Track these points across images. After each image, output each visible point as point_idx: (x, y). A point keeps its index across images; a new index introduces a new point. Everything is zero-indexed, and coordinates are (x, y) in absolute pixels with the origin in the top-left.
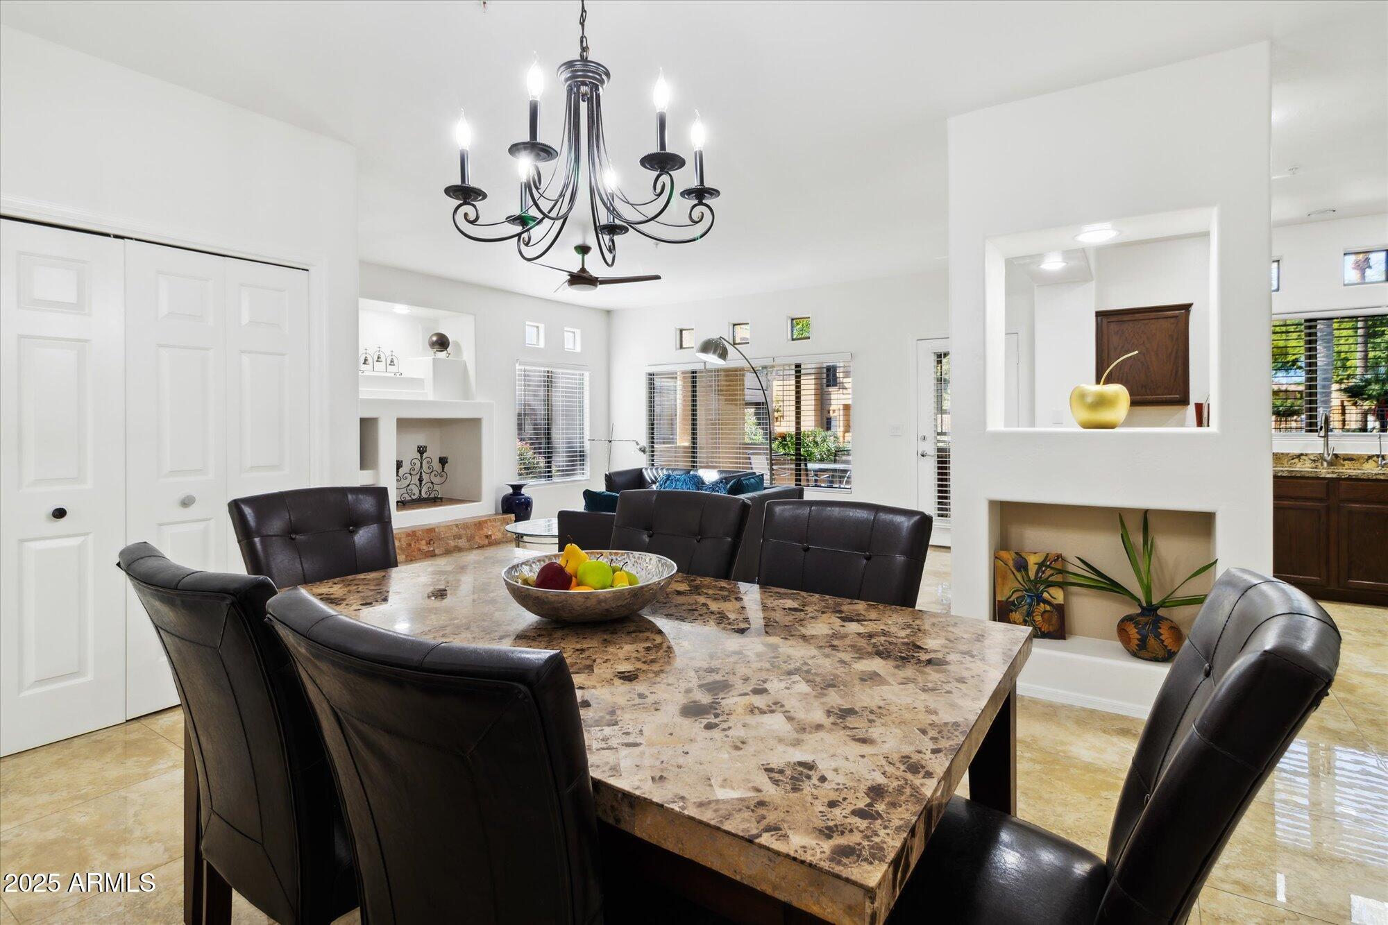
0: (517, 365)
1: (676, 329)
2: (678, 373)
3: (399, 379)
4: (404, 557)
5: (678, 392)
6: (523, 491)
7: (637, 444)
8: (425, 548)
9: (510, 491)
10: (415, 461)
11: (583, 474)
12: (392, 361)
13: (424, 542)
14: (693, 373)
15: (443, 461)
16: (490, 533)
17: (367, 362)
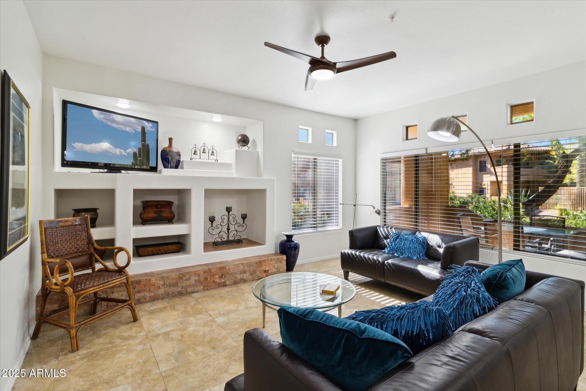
0: (293, 154)
1: (403, 126)
2: (402, 158)
3: (217, 164)
4: (202, 287)
5: (402, 175)
6: (293, 239)
7: (374, 208)
8: (218, 280)
9: (285, 238)
10: (224, 217)
11: (338, 225)
12: (213, 153)
13: (217, 276)
14: (417, 157)
15: (244, 217)
16: (267, 269)
17: (196, 153)
